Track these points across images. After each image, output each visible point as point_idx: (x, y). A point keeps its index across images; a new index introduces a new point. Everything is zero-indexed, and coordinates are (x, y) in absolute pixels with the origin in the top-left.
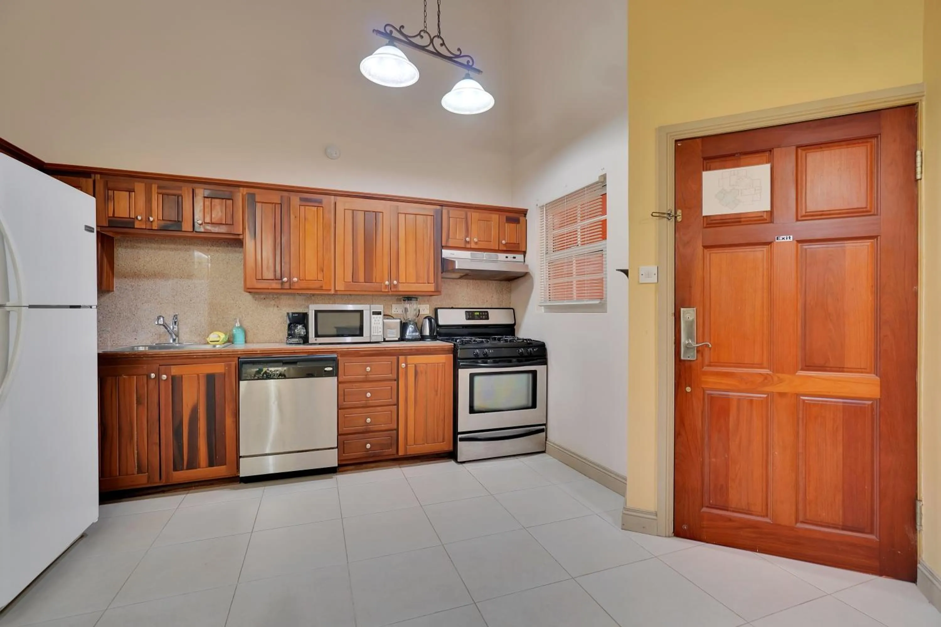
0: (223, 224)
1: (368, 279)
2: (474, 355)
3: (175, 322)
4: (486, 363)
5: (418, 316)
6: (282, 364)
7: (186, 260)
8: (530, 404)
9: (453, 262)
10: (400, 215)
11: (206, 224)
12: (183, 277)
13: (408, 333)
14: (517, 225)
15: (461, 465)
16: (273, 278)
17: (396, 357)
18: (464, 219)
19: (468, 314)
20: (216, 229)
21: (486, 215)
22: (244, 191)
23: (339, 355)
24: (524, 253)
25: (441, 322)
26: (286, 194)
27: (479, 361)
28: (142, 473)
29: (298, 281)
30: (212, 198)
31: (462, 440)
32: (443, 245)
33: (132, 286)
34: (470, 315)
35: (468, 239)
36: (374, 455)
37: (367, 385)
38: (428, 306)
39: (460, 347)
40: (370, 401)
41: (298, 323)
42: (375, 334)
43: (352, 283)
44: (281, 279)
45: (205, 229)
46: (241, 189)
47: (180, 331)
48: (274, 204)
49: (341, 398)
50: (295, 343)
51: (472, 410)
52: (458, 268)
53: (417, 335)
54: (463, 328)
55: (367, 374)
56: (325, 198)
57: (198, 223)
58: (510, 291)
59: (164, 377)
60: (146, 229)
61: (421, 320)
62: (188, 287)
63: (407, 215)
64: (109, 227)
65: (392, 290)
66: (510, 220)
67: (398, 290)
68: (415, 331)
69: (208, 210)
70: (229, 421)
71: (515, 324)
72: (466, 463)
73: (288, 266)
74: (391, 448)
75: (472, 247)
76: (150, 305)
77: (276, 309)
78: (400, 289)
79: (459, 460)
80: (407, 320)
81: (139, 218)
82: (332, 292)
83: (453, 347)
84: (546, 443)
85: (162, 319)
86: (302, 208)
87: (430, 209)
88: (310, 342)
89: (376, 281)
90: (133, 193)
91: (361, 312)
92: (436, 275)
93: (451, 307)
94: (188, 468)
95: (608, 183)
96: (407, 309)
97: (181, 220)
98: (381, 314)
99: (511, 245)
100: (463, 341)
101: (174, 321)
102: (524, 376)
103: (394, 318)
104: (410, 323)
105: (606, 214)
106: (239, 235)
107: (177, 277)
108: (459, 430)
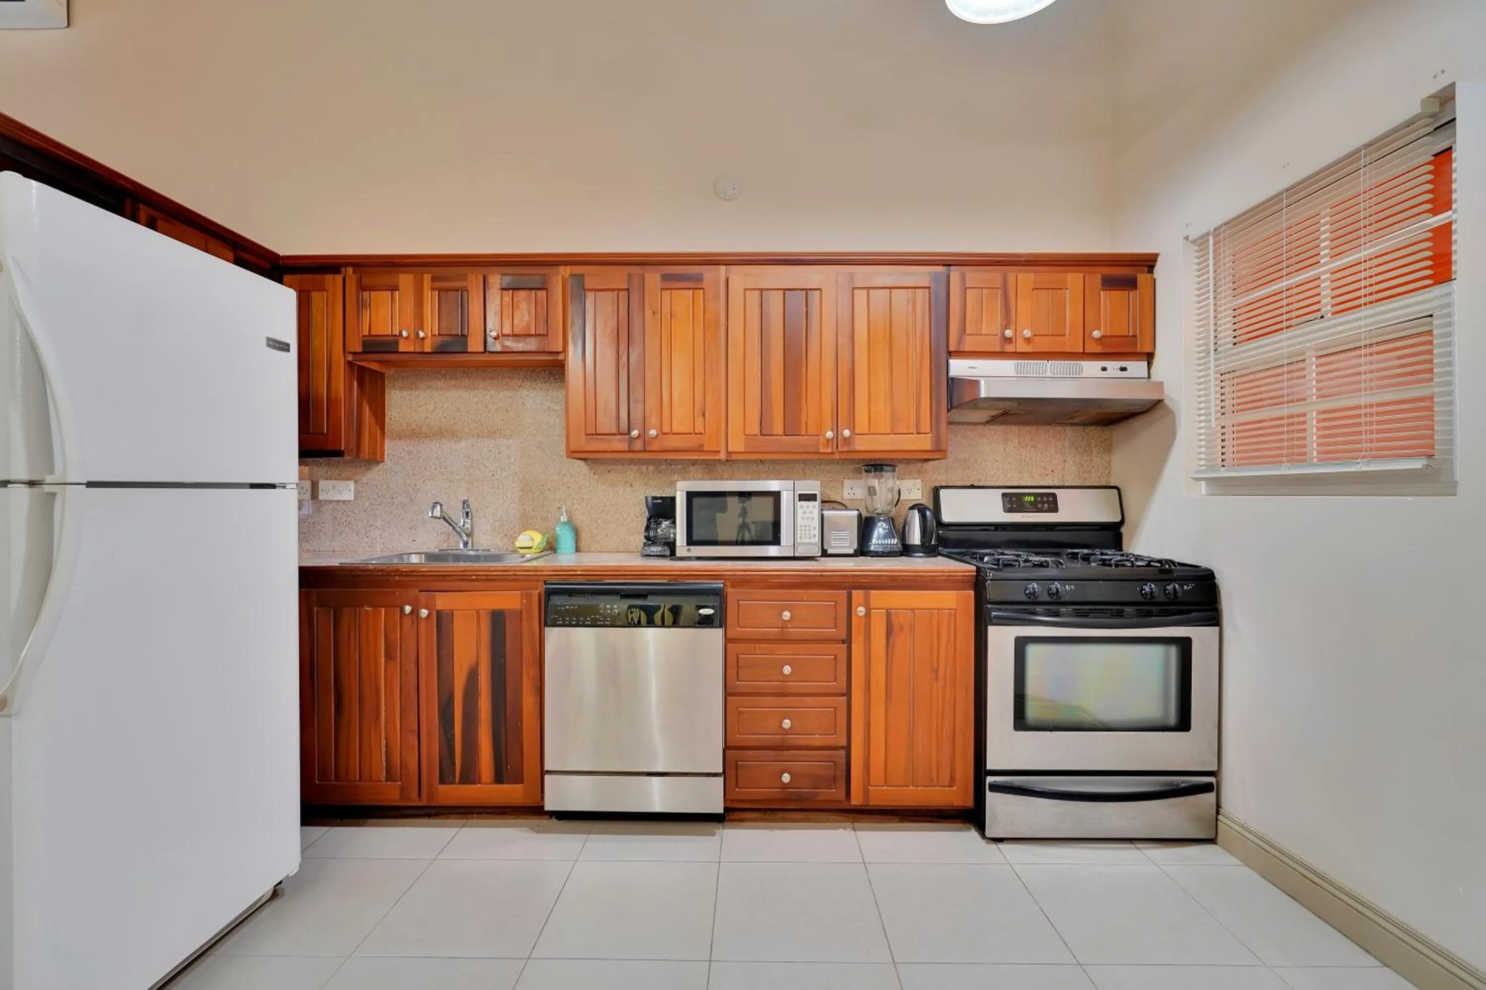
0: (532, 335)
1: (792, 427)
2: (1026, 595)
3: (467, 514)
4: (1057, 614)
5: (896, 504)
6: (619, 597)
7: (486, 406)
8: (1172, 720)
9: (974, 384)
10: (856, 291)
11: (505, 338)
12: (481, 435)
13: (874, 541)
14: (1131, 292)
15: (993, 847)
16: (614, 432)
17: (845, 592)
18: (999, 290)
19: (1007, 499)
20: (520, 346)
21: (1050, 276)
22: (565, 271)
23: (729, 584)
24: (1149, 357)
25: (946, 518)
26: (636, 270)
27: (1039, 609)
28: (392, 781)
29: (657, 436)
30: (514, 289)
31: (995, 788)
32: (951, 349)
33: (409, 453)
34: (1013, 502)
35: (1008, 333)
36: (799, 799)
37: (783, 651)
38: (919, 481)
39: (991, 575)
40: (790, 683)
41: (662, 517)
42: (804, 541)
43: (760, 437)
44: (629, 433)
45: (503, 346)
46: (562, 268)
47: (475, 528)
48: (616, 292)
49: (732, 673)
50: (655, 554)
51: (1021, 722)
52: (986, 396)
53: (895, 543)
54: (996, 530)
55: (784, 625)
56: (708, 272)
57: (490, 336)
58: (1108, 448)
59: (424, 613)
60: (415, 353)
61: (903, 513)
62: (491, 453)
63: (871, 291)
64: (363, 353)
65: (840, 449)
66: (1110, 283)
67: (852, 449)
68: (889, 535)
69: (507, 312)
70: (528, 701)
71: (1122, 523)
72: (1004, 842)
73: (641, 406)
74: (835, 788)
75: (1019, 350)
76: (434, 483)
77: (629, 489)
78: (858, 447)
79: (988, 834)
80: (873, 512)
81: (405, 334)
82: (722, 456)
83: (975, 574)
84: (1217, 819)
85: (439, 508)
86: (666, 293)
87: (921, 275)
88: (678, 555)
89: (807, 431)
90: (398, 292)
91: (776, 495)
92: (935, 418)
93: (969, 484)
94: (462, 782)
95: (1463, 109)
96: (874, 488)
97: (467, 334)
98: (815, 500)
99: (1113, 340)
100: (999, 560)
101: (464, 511)
102: (1157, 650)
103: (846, 508)
104: (878, 517)
105: (1450, 208)
106: (559, 353)
107: (473, 436)
108: (989, 766)
